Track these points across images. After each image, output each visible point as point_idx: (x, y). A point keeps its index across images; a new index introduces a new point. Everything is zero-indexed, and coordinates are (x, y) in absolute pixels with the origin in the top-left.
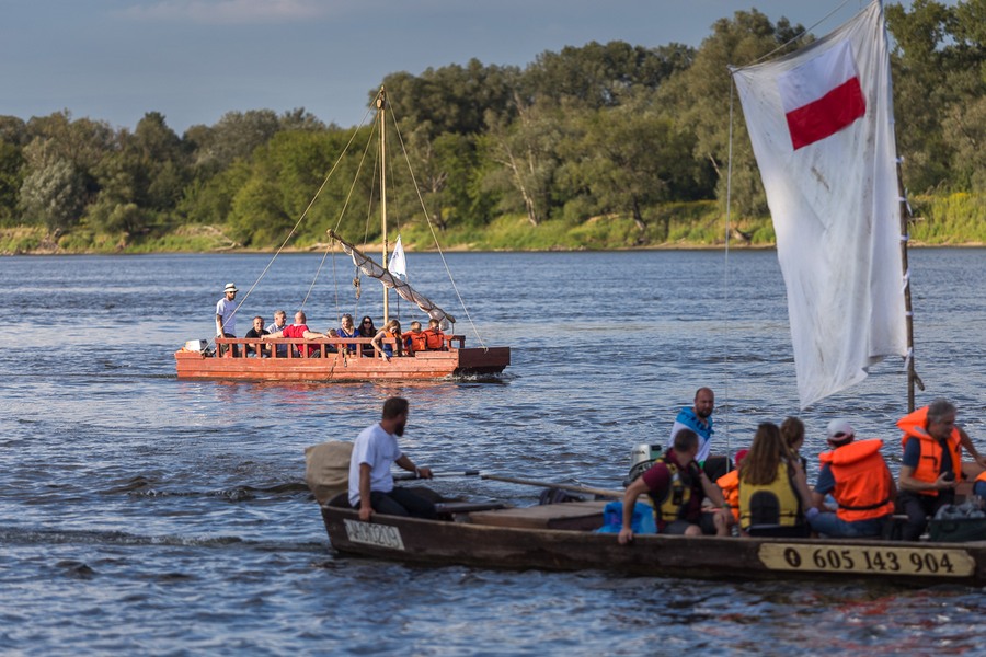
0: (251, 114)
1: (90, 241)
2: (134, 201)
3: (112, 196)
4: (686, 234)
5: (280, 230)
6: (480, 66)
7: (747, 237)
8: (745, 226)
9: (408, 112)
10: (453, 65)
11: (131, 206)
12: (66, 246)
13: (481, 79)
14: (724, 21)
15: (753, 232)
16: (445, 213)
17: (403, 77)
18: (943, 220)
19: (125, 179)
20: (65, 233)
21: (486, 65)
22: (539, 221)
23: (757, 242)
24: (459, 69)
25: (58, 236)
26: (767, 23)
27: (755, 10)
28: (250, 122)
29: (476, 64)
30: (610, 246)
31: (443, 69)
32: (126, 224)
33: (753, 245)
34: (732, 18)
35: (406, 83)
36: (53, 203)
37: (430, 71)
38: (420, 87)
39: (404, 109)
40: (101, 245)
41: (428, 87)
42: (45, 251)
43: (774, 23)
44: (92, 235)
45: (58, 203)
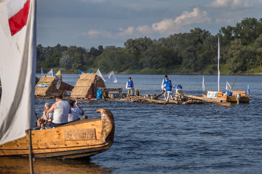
0: (110, 46)
1: (73, 71)
2: (81, 63)
3: (77, 62)
4: (177, 71)
5: (106, 69)
6: (147, 38)
7: (187, 72)
8: (187, 70)
9: (132, 47)
10: (141, 38)
11: (80, 64)
12: (68, 72)
13: (147, 40)
14: (192, 30)
15: (188, 71)
16: (134, 67)
17: (131, 40)
18: (223, 69)
19: (79, 59)
20: (68, 69)
21: (148, 38)
22: (150, 68)
23: (189, 73)
24: (142, 38)
25: (67, 70)
26: (201, 30)
27: (198, 28)
28: (110, 48)
29: (146, 37)
30: (163, 73)
31: (139, 38)
32: (79, 68)
33: (189, 74)
34: (194, 29)
35: (131, 41)
36: (66, 63)
37: (136, 39)
38: (134, 42)
39: (131, 46)
40: (75, 72)
41: (135, 42)
42: (64, 73)
43: (203, 30)
44: (73, 70)
45: (67, 63)
